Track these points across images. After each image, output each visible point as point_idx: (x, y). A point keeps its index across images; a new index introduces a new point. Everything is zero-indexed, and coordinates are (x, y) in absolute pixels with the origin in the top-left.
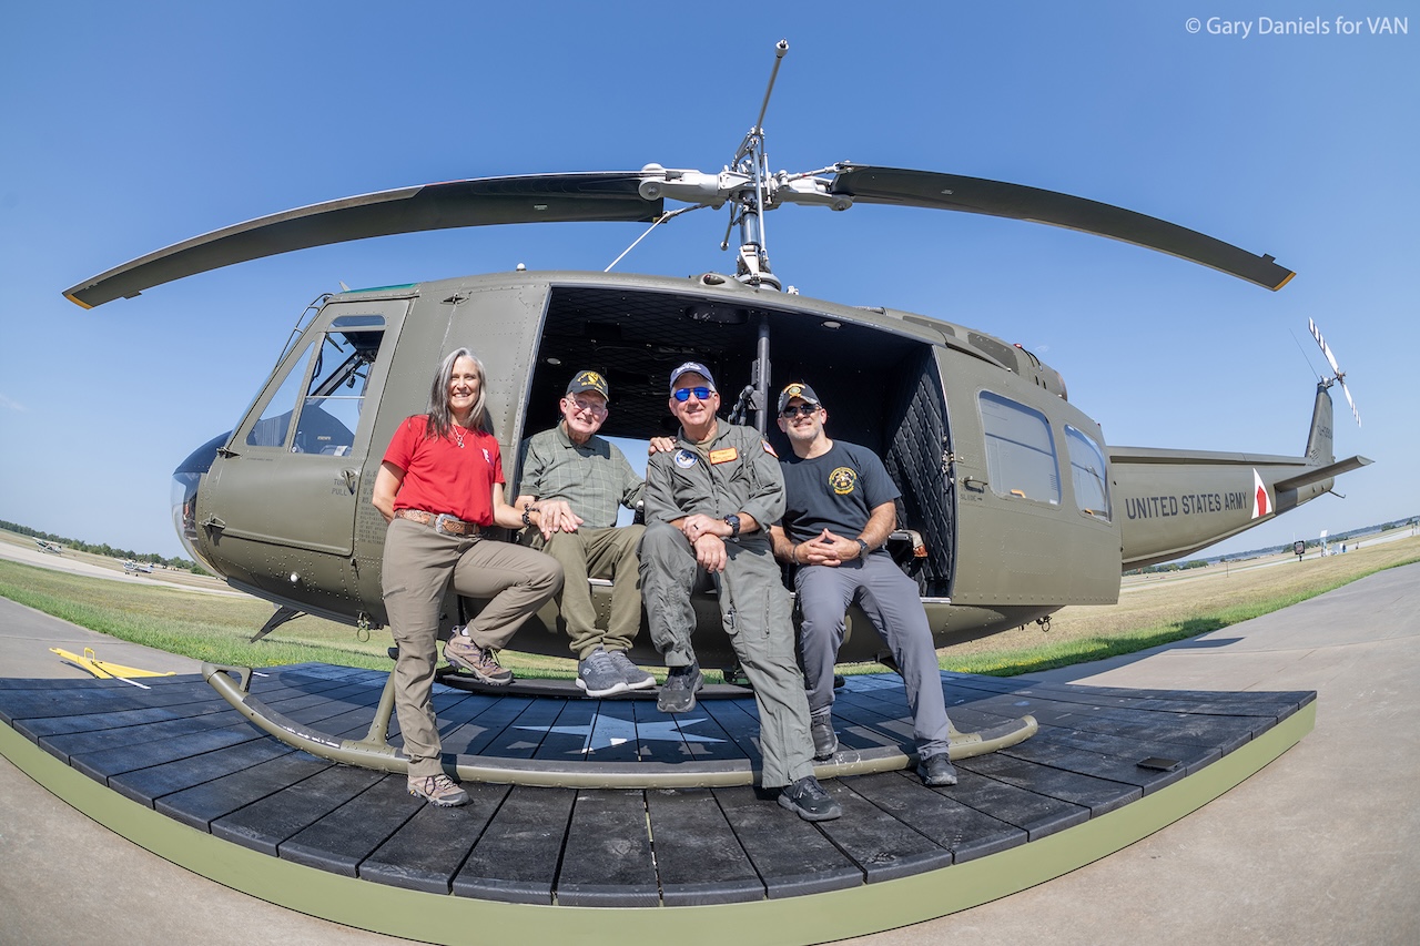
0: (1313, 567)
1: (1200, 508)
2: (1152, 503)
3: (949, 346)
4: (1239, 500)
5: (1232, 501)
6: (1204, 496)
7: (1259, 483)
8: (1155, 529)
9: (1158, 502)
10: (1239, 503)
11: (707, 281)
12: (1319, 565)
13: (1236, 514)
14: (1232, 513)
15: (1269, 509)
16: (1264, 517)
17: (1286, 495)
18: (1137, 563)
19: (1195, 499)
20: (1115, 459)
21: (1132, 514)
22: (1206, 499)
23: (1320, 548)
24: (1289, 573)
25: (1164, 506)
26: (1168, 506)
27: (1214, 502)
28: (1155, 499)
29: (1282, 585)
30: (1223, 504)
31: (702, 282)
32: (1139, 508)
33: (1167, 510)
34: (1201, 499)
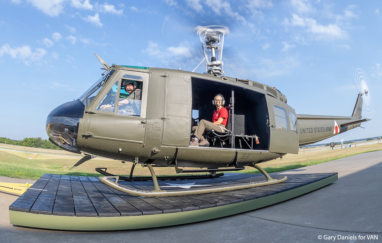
0: (338, 151)
1: (319, 131)
2: (307, 130)
3: (268, 94)
4: (330, 129)
5: (328, 129)
6: (320, 128)
7: (336, 124)
8: (307, 136)
9: (308, 129)
10: (330, 130)
11: (224, 79)
12: (340, 151)
13: (329, 132)
14: (328, 132)
15: (339, 131)
16: (337, 133)
17: (344, 128)
18: (302, 145)
19: (318, 129)
20: (298, 118)
21: (301, 132)
22: (321, 128)
23: (340, 145)
24: (328, 153)
25: (309, 130)
26: (310, 130)
27: (323, 129)
28: (307, 129)
29: (325, 156)
30: (325, 130)
31: (223, 79)
32: (303, 131)
33: (310, 131)
34: (319, 129)
